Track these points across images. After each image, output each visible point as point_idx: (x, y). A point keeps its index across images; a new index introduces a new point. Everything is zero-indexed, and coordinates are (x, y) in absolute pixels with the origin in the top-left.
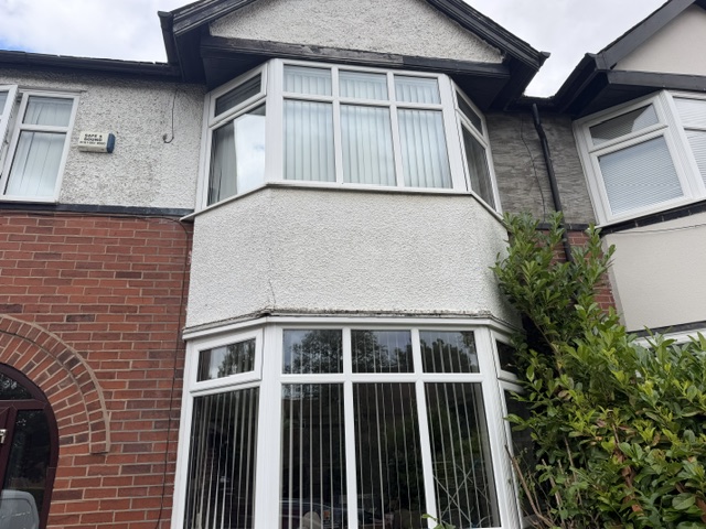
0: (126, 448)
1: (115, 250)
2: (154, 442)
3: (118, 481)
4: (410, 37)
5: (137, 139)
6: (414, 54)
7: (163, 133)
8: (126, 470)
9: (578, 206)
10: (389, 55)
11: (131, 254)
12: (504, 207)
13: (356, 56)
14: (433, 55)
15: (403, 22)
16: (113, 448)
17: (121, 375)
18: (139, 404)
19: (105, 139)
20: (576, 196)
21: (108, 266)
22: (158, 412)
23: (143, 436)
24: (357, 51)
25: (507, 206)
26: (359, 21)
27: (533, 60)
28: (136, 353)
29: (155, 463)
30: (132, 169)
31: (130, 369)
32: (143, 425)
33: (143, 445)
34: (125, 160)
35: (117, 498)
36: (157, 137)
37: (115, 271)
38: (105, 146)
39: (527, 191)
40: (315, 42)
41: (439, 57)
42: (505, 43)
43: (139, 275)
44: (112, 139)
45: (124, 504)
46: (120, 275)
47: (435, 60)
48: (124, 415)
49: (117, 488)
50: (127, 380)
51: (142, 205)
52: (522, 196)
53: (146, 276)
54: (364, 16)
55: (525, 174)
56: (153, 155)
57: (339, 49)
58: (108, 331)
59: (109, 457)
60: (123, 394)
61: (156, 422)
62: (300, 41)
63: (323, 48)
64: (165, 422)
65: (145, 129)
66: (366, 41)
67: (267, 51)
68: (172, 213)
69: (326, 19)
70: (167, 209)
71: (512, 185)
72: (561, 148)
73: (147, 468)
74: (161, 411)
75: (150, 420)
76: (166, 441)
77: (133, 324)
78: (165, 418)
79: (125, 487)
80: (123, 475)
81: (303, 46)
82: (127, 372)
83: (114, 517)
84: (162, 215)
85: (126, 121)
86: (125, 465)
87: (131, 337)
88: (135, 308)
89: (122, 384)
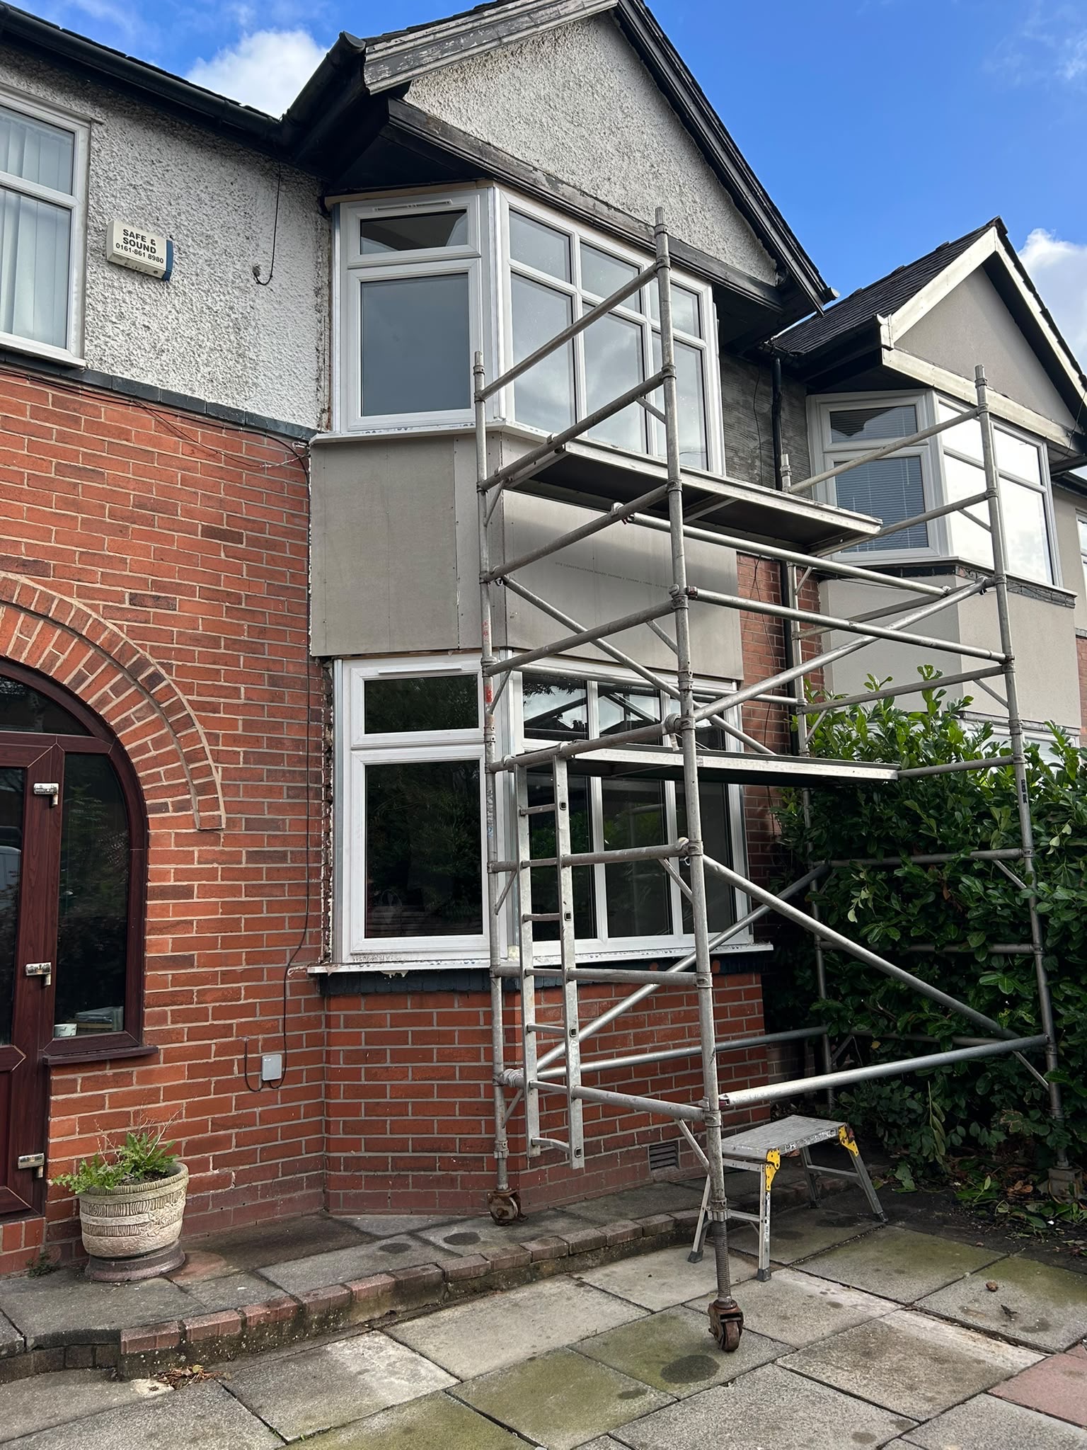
0: (250, 824)
1: (194, 483)
2: (288, 818)
3: (243, 874)
4: (672, 201)
5: (209, 263)
6: (677, 235)
7: (254, 263)
8: (252, 857)
10: (647, 226)
11: (223, 496)
16: (231, 823)
17: (229, 708)
18: (262, 759)
19: (161, 251)
21: (187, 510)
22: (290, 772)
23: (273, 808)
28: (248, 674)
29: (295, 849)
31: (243, 700)
32: (270, 791)
33: (273, 820)
34: (192, 303)
35: (244, 899)
36: (243, 267)
37: (199, 524)
38: (162, 267)
40: (551, 168)
43: (238, 538)
44: (170, 252)
45: (256, 907)
46: (208, 532)
48: (240, 774)
49: (242, 883)
50: (240, 717)
53: (251, 541)
54: (615, 141)
56: (240, 305)
57: (583, 193)
58: (201, 631)
59: (227, 837)
60: (236, 740)
61: (289, 788)
62: (531, 157)
63: (562, 182)
64: (302, 788)
65: (220, 243)
66: (618, 189)
67: (487, 164)
68: (282, 430)
70: (274, 420)
73: (282, 856)
74: (295, 771)
75: (280, 784)
76: (305, 817)
77: (238, 624)
78: (301, 782)
79: (254, 882)
80: (250, 866)
81: (536, 169)
82: (238, 705)
83: (243, 925)
84: (266, 431)
85: (183, 217)
86: (250, 849)
87: (237, 647)
88: (239, 597)
89: (232, 724)
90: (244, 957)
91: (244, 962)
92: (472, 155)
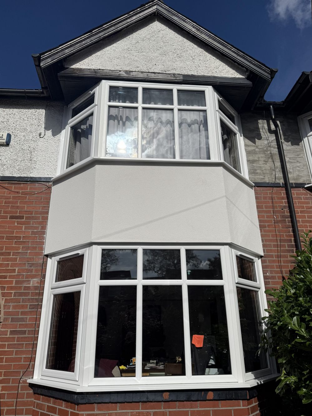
0: (13, 320)
1: (9, 203)
2: (28, 317)
3: (8, 339)
4: (188, 63)
5: (24, 136)
6: (190, 73)
7: (39, 132)
8: (12, 333)
9: (299, 171)
10: (174, 74)
11: (19, 204)
12: (250, 173)
13: (153, 76)
14: (202, 74)
15: (184, 54)
16: (5, 319)
17: (10, 277)
18: (21, 294)
19: (5, 137)
20: (298, 164)
21: (5, 212)
22: (31, 299)
23: (23, 313)
24: (154, 73)
25: (252, 172)
26: (156, 55)
27: (266, 74)
28: (20, 264)
29: (29, 329)
30: (20, 154)
31: (16, 274)
32: (23, 307)
33: (22, 318)
34: (16, 149)
35: (6, 349)
36: (35, 134)
37: (9, 215)
38: (5, 141)
39: (266, 162)
40: (128, 69)
41: (206, 74)
42: (249, 64)
43: (22, 217)
44: (9, 136)
45: (11, 353)
46: (12, 217)
47: (204, 77)
48: (12, 301)
49: (7, 343)
50: (14, 280)
51: (25, 176)
52: (262, 166)
53: (27, 218)
54: (159, 52)
55: (264, 152)
56: (33, 145)
57: (142, 72)
58: (4, 251)
59: (3, 325)
60: (12, 288)
61: (30, 305)
62: (118, 68)
63: (132, 72)
64: (36, 305)
65: (29, 130)
66: (160, 67)
67: (98, 75)
68: (43, 180)
69: (135, 54)
70: (40, 178)
71: (256, 158)
72: (290, 133)
73: (24, 332)
74: (33, 299)
75: (27, 304)
76: (36, 316)
77: (18, 247)
78: (36, 302)
79: (11, 343)
80: (10, 336)
81: (120, 71)
82: (14, 275)
83: (4, 360)
84: (37, 181)
85: (17, 126)
86: (12, 330)
87: (17, 254)
88: (20, 237)
89: (11, 282)
90: (3, 373)
91: (3, 376)
92: (93, 75)
